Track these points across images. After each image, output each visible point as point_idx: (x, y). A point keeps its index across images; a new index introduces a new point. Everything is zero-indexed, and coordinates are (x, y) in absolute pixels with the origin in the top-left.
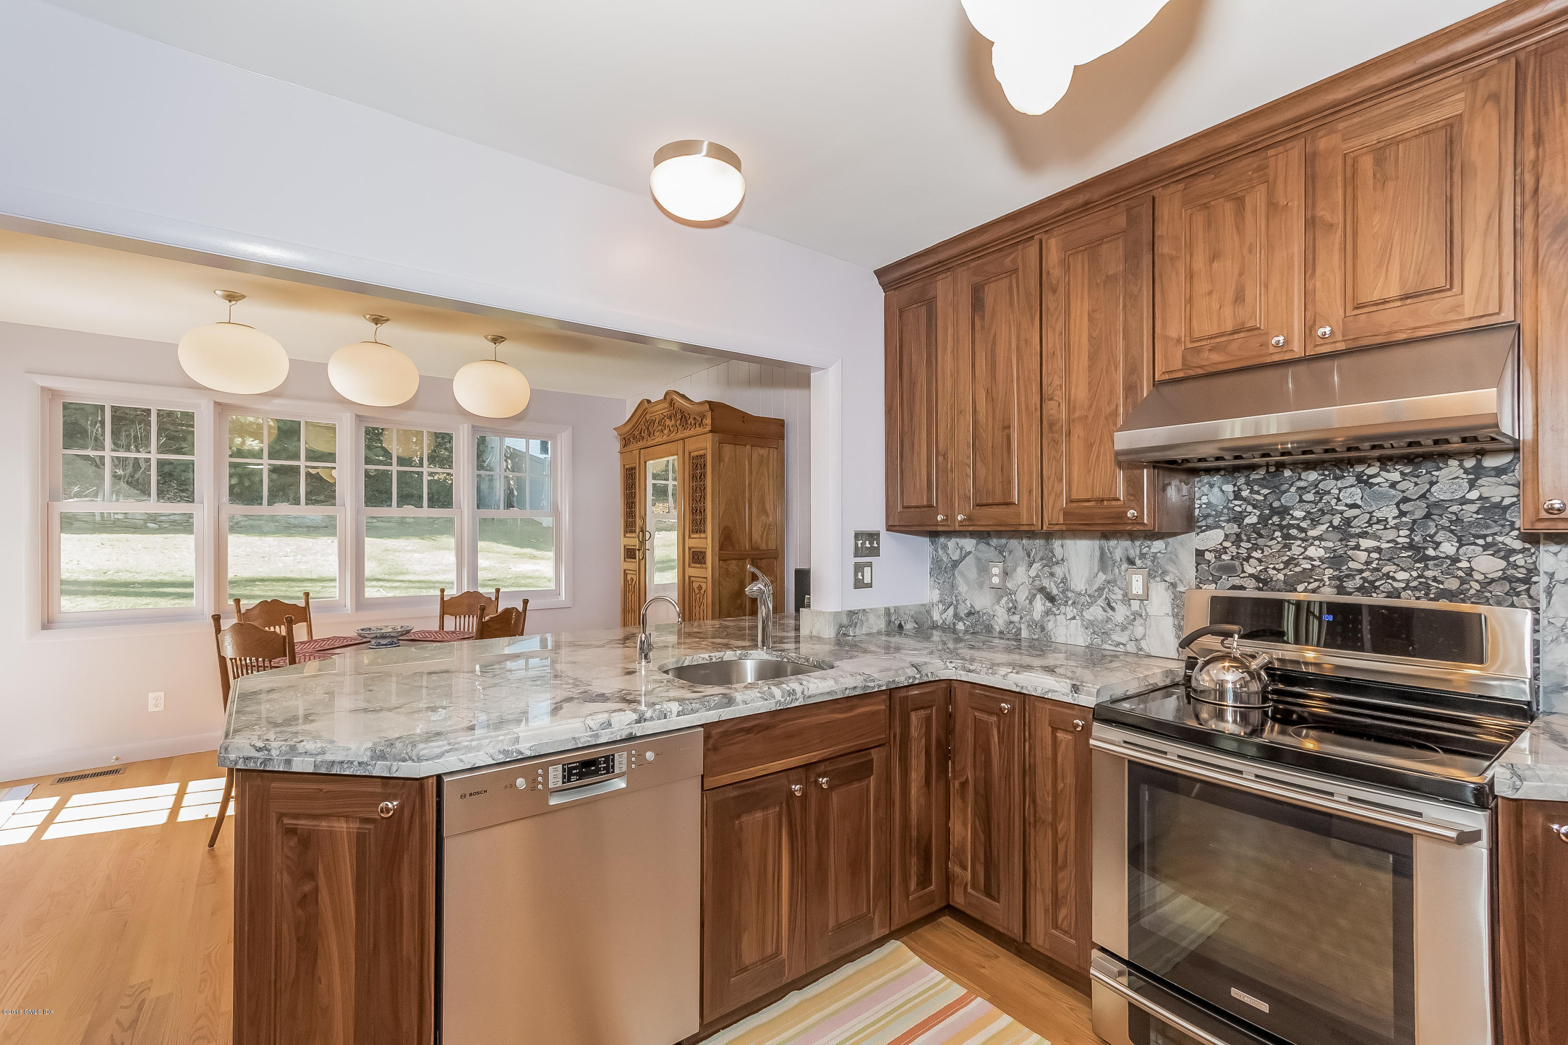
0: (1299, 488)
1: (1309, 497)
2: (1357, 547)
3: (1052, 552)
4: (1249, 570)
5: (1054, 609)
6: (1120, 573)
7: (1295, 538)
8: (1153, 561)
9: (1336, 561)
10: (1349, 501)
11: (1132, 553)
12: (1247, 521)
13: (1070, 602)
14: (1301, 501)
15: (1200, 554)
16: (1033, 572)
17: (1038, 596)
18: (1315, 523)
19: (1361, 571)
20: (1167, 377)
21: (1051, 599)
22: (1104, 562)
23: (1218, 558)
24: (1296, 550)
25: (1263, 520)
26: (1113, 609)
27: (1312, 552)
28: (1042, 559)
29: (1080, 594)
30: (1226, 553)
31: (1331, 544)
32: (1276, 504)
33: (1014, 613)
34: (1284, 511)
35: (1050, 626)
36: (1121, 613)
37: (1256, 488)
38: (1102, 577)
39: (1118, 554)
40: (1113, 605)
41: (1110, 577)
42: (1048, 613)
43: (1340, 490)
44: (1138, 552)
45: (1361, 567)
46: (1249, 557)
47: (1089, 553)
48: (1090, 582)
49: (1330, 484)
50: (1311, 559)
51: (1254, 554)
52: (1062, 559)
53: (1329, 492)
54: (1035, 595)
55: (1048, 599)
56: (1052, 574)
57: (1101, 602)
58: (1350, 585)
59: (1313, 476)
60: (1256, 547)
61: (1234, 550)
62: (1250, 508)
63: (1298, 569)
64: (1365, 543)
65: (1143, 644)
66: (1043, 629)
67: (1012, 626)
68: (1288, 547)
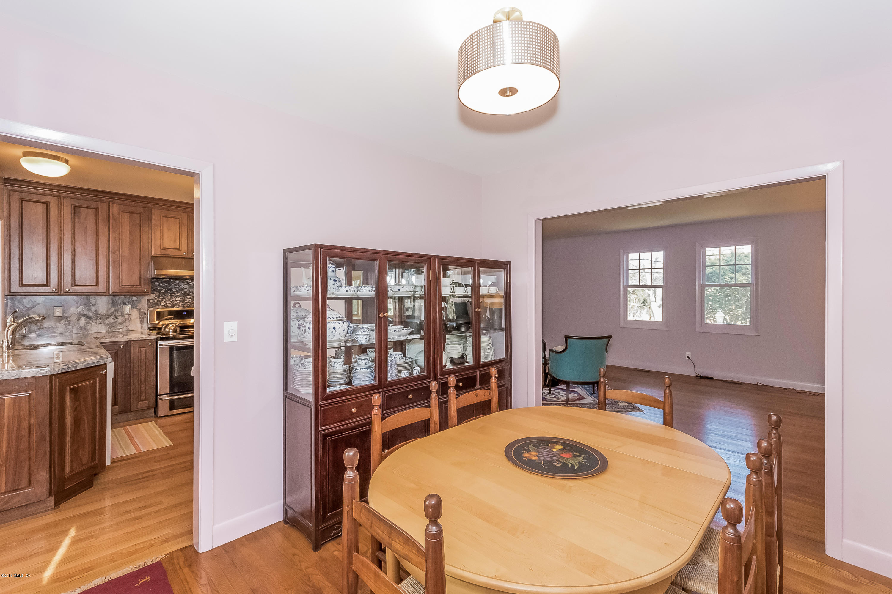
0: (175, 284)
1: (177, 286)
2: (187, 298)
3: (90, 302)
4: (162, 304)
5: (91, 321)
6: (120, 307)
7: (174, 296)
8: (133, 303)
9: (183, 301)
10: (185, 288)
11: (125, 301)
12: (162, 292)
13: (98, 318)
14: (175, 287)
15: (148, 300)
16: (80, 309)
17: (82, 318)
18: (178, 293)
19: (188, 303)
20: (155, 255)
21: (89, 318)
22: (114, 304)
23: (153, 301)
24: (174, 298)
25: (166, 291)
26: (117, 318)
27: (177, 299)
28: (84, 304)
29: (103, 315)
30: (155, 300)
31: (181, 297)
32: (169, 288)
33: (69, 325)
34: (171, 290)
35: (89, 327)
36: (120, 319)
37: (164, 284)
38: (113, 309)
39: (119, 301)
40: (118, 317)
41: (116, 309)
42: (87, 323)
43: (183, 285)
44: (127, 301)
45: (187, 302)
46: (162, 301)
47: (107, 302)
48: (107, 311)
49: (182, 284)
50: (177, 301)
51: (163, 300)
52: (95, 304)
53: (181, 286)
54: (81, 317)
55: (87, 318)
56: (90, 310)
57: (112, 317)
58: (185, 306)
59: (177, 281)
60: (163, 299)
61: (158, 299)
62: (162, 289)
63: (174, 303)
64: (189, 297)
65: (129, 328)
66: (85, 329)
67: (68, 330)
68: (172, 298)
